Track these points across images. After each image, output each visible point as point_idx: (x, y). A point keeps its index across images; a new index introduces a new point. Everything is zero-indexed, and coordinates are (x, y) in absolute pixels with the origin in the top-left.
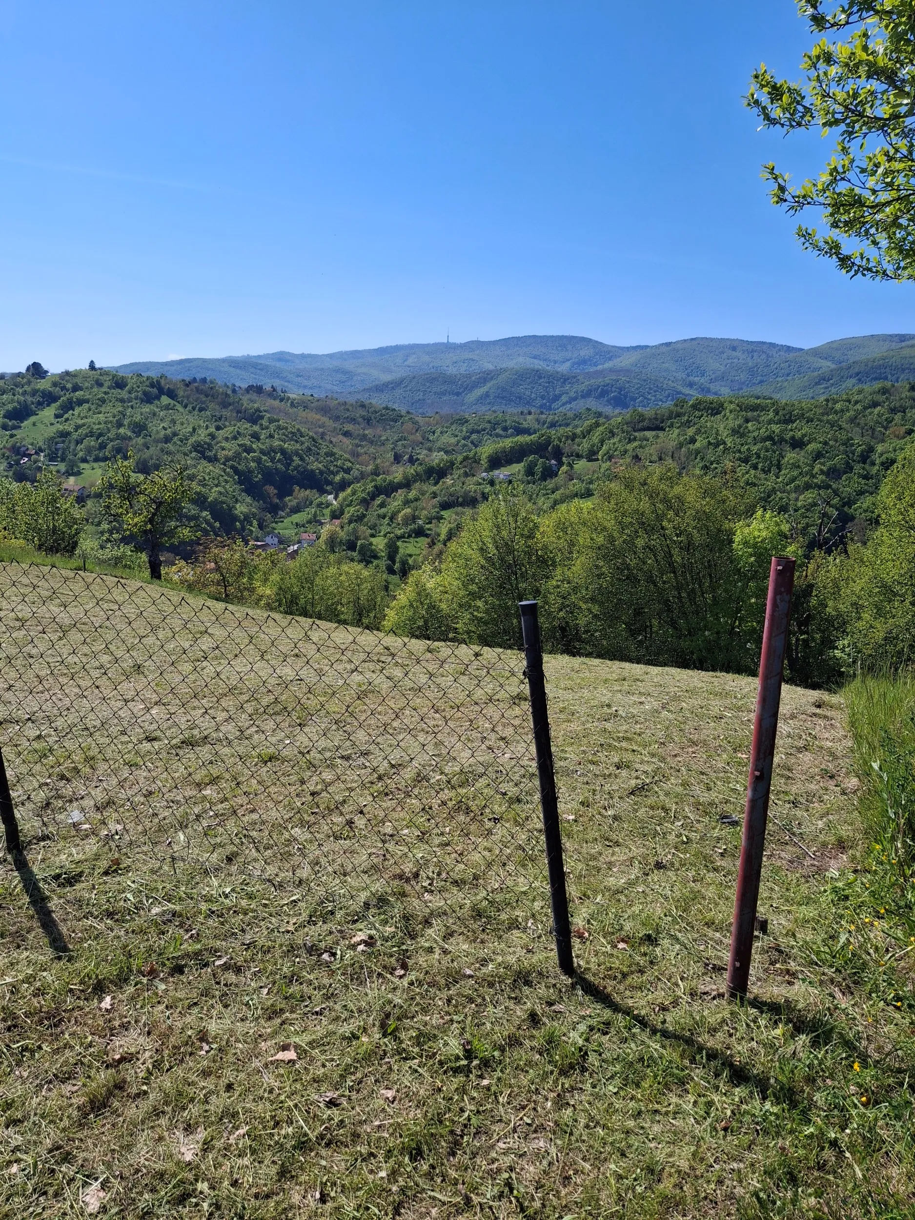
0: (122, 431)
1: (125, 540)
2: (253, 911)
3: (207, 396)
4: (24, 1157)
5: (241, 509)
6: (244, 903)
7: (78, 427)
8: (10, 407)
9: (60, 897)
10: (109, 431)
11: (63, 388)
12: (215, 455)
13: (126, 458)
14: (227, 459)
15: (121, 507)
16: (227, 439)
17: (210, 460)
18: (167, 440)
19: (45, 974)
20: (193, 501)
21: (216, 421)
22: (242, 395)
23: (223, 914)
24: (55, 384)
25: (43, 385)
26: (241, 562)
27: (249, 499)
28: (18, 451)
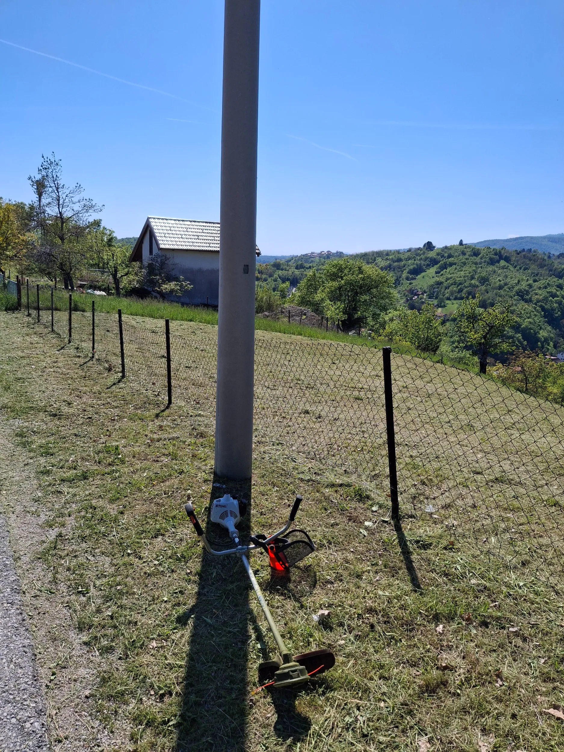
0: (473, 282)
1: (467, 348)
2: (537, 603)
3: (530, 260)
4: (388, 700)
5: (543, 334)
6: (532, 596)
7: (447, 279)
8: (412, 267)
9: (418, 555)
10: (465, 282)
11: (443, 256)
12: (531, 298)
13: (474, 297)
14: (538, 301)
15: (468, 327)
16: (540, 288)
17: (526, 301)
18: (500, 287)
19: (407, 598)
20: (512, 327)
21: (534, 276)
22: (555, 259)
23: (516, 598)
24: (438, 254)
25: (432, 254)
26: (540, 369)
27: (549, 328)
28: (413, 292)
